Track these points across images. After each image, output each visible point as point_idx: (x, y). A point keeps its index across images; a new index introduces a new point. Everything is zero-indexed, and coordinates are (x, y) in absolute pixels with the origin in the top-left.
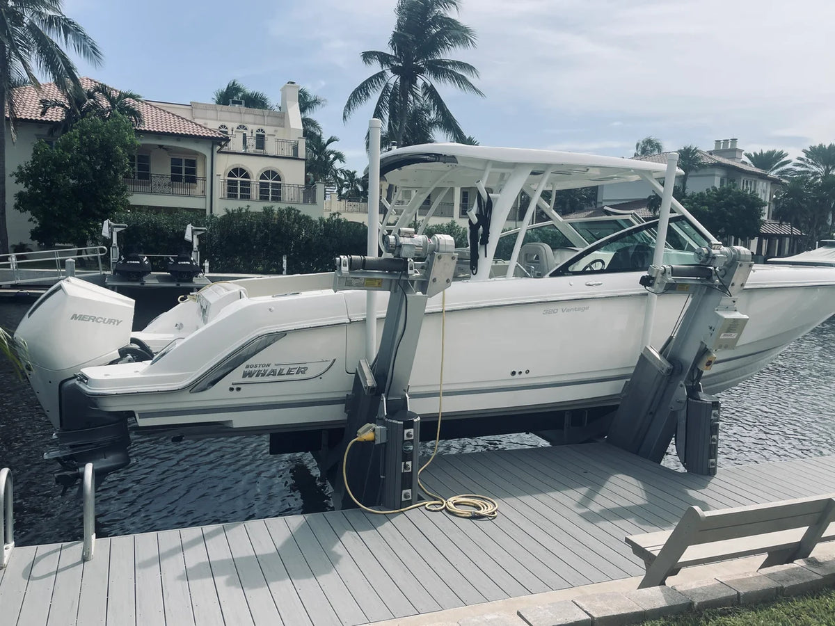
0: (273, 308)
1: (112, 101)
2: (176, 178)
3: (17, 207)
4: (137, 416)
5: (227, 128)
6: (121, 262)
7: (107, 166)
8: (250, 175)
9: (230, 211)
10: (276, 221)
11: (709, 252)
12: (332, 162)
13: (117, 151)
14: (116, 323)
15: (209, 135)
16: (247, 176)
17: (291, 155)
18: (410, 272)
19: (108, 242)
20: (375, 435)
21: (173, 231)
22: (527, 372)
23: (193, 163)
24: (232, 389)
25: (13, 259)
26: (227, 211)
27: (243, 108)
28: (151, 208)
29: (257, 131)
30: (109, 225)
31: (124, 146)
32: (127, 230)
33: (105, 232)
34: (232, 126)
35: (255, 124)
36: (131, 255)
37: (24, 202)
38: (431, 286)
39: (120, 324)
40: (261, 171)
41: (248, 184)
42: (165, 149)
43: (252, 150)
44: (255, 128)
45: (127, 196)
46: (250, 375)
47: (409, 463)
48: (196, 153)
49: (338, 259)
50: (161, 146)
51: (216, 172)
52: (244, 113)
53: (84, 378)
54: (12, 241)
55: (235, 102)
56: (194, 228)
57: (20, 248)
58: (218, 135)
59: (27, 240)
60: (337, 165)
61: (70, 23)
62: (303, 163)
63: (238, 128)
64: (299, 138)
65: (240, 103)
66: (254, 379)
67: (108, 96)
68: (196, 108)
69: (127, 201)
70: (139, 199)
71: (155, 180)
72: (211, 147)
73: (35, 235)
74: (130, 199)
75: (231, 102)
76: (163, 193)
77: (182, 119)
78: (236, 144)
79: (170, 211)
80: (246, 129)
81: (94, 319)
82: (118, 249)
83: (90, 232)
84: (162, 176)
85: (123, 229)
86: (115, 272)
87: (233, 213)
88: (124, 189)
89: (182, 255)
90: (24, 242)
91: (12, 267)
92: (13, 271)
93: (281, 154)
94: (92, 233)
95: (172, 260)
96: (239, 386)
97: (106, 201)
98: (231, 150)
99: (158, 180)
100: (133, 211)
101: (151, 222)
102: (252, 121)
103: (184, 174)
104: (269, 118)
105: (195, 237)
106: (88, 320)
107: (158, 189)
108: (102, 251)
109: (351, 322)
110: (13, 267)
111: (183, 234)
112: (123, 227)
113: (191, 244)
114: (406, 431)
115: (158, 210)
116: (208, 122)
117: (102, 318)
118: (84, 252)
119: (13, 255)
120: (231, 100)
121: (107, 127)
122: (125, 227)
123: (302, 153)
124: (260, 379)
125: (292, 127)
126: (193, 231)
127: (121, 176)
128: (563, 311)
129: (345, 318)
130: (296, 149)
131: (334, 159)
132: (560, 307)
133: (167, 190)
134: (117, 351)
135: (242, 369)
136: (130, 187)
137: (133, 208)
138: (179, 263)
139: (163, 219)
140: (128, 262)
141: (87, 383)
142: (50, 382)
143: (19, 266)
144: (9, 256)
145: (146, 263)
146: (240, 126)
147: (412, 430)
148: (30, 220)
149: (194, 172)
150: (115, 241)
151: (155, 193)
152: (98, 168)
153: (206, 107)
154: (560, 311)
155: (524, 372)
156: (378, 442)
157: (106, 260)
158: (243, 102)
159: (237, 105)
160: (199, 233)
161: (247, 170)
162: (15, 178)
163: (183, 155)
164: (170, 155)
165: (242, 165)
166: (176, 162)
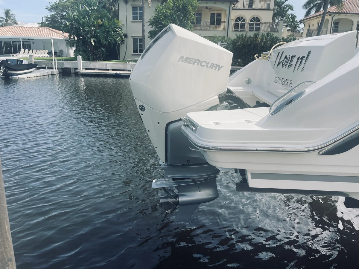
2: (212, 23)
8: (245, 20)
13: (189, 8)
14: (218, 68)
16: (244, 21)
17: (266, 8)
23: (219, 15)
26: (237, 36)
31: (192, 6)
39: (221, 69)
40: (251, 18)
41: (244, 24)
42: (209, 9)
43: (247, 7)
48: (222, 10)
50: (207, 7)
51: (231, 18)
53: (191, 124)
56: (221, 43)
60: (289, 12)
71: (204, 24)
72: (229, 5)
76: (206, 30)
78: (240, 5)
81: (199, 62)
84: (207, 22)
93: (261, 8)
98: (237, 8)
99: (205, 24)
103: (216, 21)
106: (194, 64)
107: (205, 28)
117: (206, 62)
123: (272, 6)
130: (269, 5)
131: (288, 9)
133: (208, 28)
141: (195, 131)
142: (158, 123)
149: (220, 19)
151: (203, 30)
160: (224, 46)
161: (244, 18)
162: (148, 24)
163: (216, 11)
164: (210, 12)
165: (242, 15)
166: (213, 15)
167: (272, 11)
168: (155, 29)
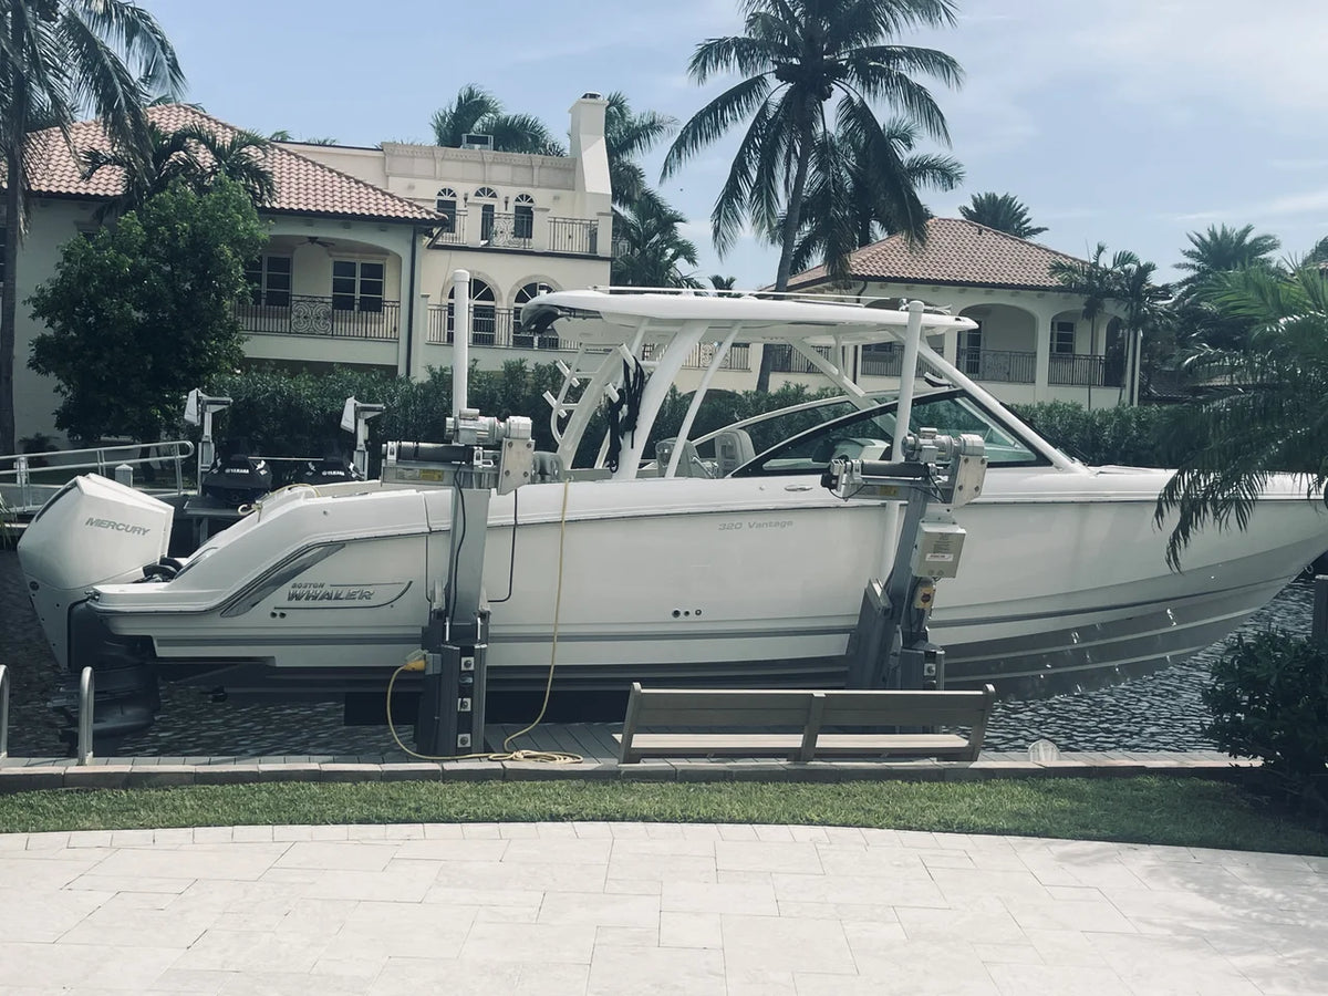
0: (328, 511)
1: (218, 153)
2: (342, 303)
3: (33, 364)
4: (155, 643)
5: (454, 195)
6: (215, 471)
7: (203, 281)
8: (496, 294)
9: (438, 370)
10: (529, 389)
11: (916, 441)
12: (669, 264)
13: (222, 252)
14: (142, 532)
15: (407, 214)
16: (489, 295)
17: (583, 250)
18: (476, 462)
19: (195, 433)
20: (427, 663)
21: (323, 410)
22: (698, 613)
23: (376, 271)
24: (274, 615)
25: (22, 467)
26: (431, 369)
27: (489, 153)
28: (281, 364)
29: (517, 200)
30: (199, 400)
31: (236, 242)
32: (234, 409)
33: (191, 414)
34: (464, 189)
35: (513, 184)
36: (236, 457)
37: (47, 356)
38: (503, 480)
40: (517, 284)
41: (491, 312)
42: (319, 243)
43: (503, 240)
44: (514, 192)
45: (240, 341)
46: (298, 598)
47: (469, 700)
48: (385, 252)
49: (384, 445)
50: (313, 240)
51: (421, 290)
52: (493, 163)
54: (23, 430)
55: (472, 140)
56: (359, 404)
57: (36, 444)
58: (425, 215)
59: (48, 428)
61: (142, 16)
62: (607, 267)
63: (477, 194)
64: (600, 214)
65: (483, 141)
66: (303, 603)
67: (211, 145)
68: (392, 155)
69: (240, 351)
70: (263, 346)
71: (300, 308)
72: (411, 239)
73: (64, 419)
74: (243, 347)
75: (465, 139)
76: (311, 334)
77: (357, 182)
78: (468, 228)
79: (320, 369)
80: (494, 196)
81: (115, 526)
82: (213, 446)
83: (165, 412)
84: (313, 300)
85: (224, 406)
86: (205, 489)
87: (442, 374)
88: (234, 328)
89: (331, 459)
90: (45, 434)
91: (18, 481)
92: (21, 488)
93: (560, 249)
94: (168, 415)
95: (313, 468)
96: (283, 611)
97: (198, 352)
98: (459, 243)
99: (303, 308)
100: (247, 372)
101: (280, 392)
102: (507, 178)
103: (358, 295)
104: (543, 171)
105: (361, 423)
106: (107, 527)
107: (303, 327)
108: (184, 449)
109: (431, 532)
110: (21, 480)
111: (340, 415)
112: (223, 403)
113: (353, 436)
114: (464, 660)
115: (294, 367)
116: (416, 182)
117: (124, 525)
118: (153, 452)
119: (23, 457)
120: (464, 136)
121: (205, 206)
122: (228, 403)
123: (605, 246)
124: (311, 603)
125: (588, 190)
126: (358, 412)
127: (228, 303)
128: (751, 527)
129: (423, 526)
130: (593, 237)
131: (675, 257)
132: (746, 520)
133: (321, 326)
134: (141, 569)
135: (287, 588)
136: (245, 323)
137: (248, 364)
138: (324, 473)
139: (305, 387)
140: (228, 471)
142: (58, 605)
143: (34, 478)
144: (15, 460)
145: (262, 472)
146: (483, 190)
147: (472, 659)
148: (58, 389)
149: (378, 288)
150: (208, 431)
151: (298, 334)
152: (188, 286)
153: (414, 151)
154: (746, 525)
155: (692, 613)
156: (429, 672)
157: (190, 467)
158: (491, 138)
159: (477, 146)
160: (370, 415)
161: (490, 284)
162: (31, 309)
163: (357, 255)
164: (331, 256)
165: (479, 273)
166: (343, 269)
167: (609, 263)
168: (64, 330)
